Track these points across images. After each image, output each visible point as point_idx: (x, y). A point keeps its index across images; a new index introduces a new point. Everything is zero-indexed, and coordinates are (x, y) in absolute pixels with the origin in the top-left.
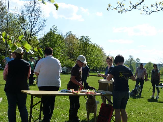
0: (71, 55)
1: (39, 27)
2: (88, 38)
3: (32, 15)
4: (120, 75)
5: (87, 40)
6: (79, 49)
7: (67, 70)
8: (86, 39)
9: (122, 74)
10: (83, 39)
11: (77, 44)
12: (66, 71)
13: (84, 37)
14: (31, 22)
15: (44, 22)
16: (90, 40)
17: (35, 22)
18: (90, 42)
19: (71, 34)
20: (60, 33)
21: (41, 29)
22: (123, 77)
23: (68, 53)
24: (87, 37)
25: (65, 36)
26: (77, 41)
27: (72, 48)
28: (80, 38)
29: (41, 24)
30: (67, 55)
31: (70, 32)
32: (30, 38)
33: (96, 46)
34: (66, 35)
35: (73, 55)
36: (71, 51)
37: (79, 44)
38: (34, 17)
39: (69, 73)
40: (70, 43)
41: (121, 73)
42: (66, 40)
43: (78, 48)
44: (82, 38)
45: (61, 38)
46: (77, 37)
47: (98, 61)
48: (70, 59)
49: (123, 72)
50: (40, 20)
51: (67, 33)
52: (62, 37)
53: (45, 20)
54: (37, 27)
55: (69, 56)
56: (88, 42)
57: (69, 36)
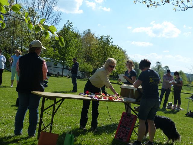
0: (88, 57)
1: (52, 21)
2: (109, 38)
3: (44, 7)
4: (150, 80)
5: (108, 41)
6: (98, 51)
7: (83, 74)
8: (107, 39)
9: (153, 80)
10: (103, 40)
11: (96, 45)
12: (81, 76)
13: (105, 37)
14: (43, 15)
15: (59, 17)
16: (111, 41)
17: (47, 16)
18: (111, 43)
19: (90, 33)
20: (77, 30)
21: (54, 24)
22: (153, 83)
23: (85, 54)
24: (108, 36)
25: (82, 35)
26: (96, 42)
27: (89, 49)
28: (99, 37)
29: (54, 19)
30: (83, 57)
31: (89, 30)
32: (41, 35)
33: (118, 49)
34: (84, 33)
35: (90, 58)
36: (87, 53)
37: (98, 45)
38: (47, 10)
39: (85, 78)
40: (87, 43)
41: (151, 78)
42: (83, 39)
43: (97, 49)
44: (102, 38)
45: (77, 36)
46: (96, 37)
47: (119, 66)
48: (86, 62)
49: (153, 77)
50: (54, 14)
51: (85, 32)
52: (79, 35)
53: (60, 14)
54: (49, 22)
55: (85, 58)
56: (109, 43)
57: (87, 34)
